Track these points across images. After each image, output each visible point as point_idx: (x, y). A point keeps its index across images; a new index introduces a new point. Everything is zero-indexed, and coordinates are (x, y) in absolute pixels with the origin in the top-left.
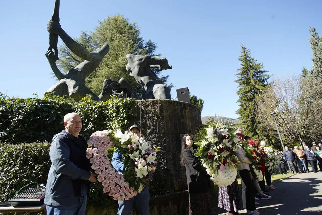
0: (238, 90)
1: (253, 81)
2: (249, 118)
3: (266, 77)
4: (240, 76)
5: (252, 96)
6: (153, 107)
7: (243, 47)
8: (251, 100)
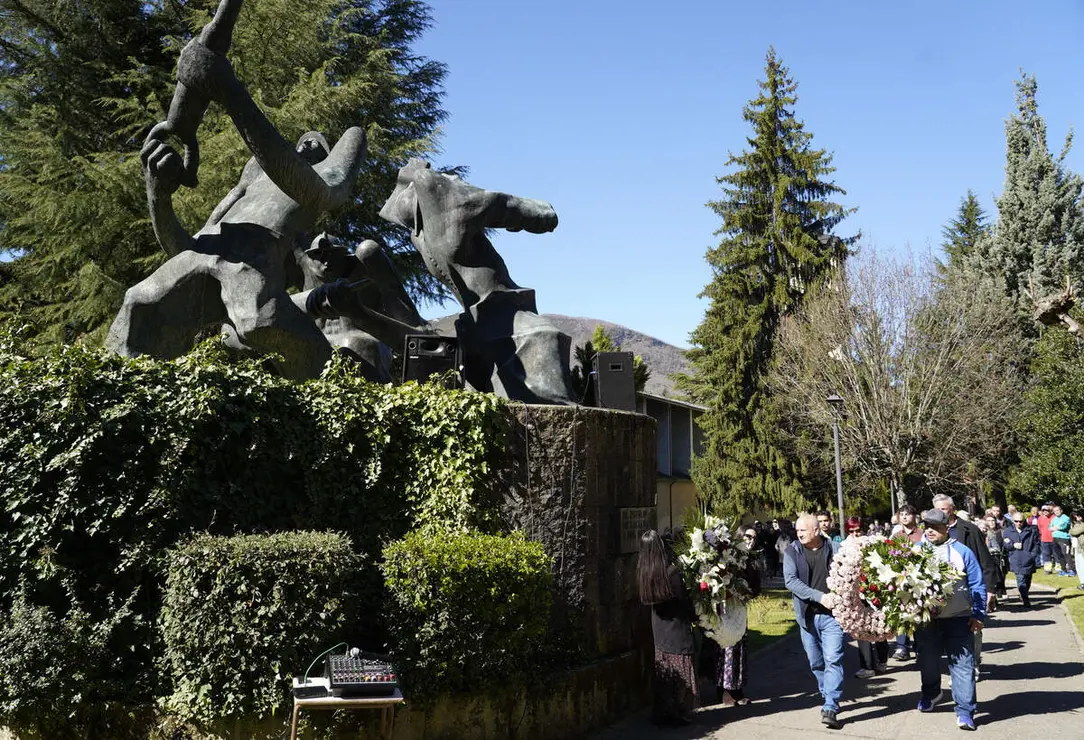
0: (716, 247)
1: (780, 219)
2: (735, 367)
3: (831, 214)
4: (733, 187)
5: (764, 280)
6: (558, 430)
7: (772, 65)
8: (757, 295)
